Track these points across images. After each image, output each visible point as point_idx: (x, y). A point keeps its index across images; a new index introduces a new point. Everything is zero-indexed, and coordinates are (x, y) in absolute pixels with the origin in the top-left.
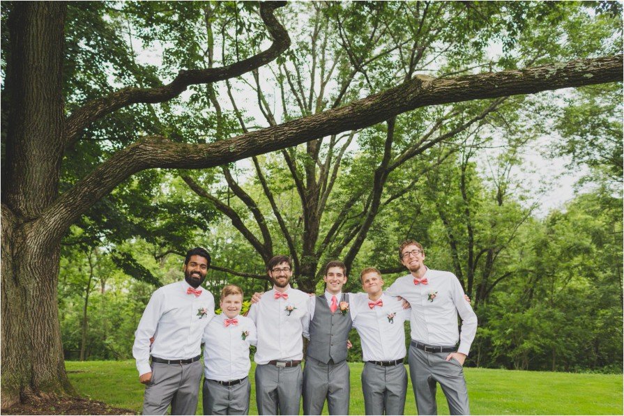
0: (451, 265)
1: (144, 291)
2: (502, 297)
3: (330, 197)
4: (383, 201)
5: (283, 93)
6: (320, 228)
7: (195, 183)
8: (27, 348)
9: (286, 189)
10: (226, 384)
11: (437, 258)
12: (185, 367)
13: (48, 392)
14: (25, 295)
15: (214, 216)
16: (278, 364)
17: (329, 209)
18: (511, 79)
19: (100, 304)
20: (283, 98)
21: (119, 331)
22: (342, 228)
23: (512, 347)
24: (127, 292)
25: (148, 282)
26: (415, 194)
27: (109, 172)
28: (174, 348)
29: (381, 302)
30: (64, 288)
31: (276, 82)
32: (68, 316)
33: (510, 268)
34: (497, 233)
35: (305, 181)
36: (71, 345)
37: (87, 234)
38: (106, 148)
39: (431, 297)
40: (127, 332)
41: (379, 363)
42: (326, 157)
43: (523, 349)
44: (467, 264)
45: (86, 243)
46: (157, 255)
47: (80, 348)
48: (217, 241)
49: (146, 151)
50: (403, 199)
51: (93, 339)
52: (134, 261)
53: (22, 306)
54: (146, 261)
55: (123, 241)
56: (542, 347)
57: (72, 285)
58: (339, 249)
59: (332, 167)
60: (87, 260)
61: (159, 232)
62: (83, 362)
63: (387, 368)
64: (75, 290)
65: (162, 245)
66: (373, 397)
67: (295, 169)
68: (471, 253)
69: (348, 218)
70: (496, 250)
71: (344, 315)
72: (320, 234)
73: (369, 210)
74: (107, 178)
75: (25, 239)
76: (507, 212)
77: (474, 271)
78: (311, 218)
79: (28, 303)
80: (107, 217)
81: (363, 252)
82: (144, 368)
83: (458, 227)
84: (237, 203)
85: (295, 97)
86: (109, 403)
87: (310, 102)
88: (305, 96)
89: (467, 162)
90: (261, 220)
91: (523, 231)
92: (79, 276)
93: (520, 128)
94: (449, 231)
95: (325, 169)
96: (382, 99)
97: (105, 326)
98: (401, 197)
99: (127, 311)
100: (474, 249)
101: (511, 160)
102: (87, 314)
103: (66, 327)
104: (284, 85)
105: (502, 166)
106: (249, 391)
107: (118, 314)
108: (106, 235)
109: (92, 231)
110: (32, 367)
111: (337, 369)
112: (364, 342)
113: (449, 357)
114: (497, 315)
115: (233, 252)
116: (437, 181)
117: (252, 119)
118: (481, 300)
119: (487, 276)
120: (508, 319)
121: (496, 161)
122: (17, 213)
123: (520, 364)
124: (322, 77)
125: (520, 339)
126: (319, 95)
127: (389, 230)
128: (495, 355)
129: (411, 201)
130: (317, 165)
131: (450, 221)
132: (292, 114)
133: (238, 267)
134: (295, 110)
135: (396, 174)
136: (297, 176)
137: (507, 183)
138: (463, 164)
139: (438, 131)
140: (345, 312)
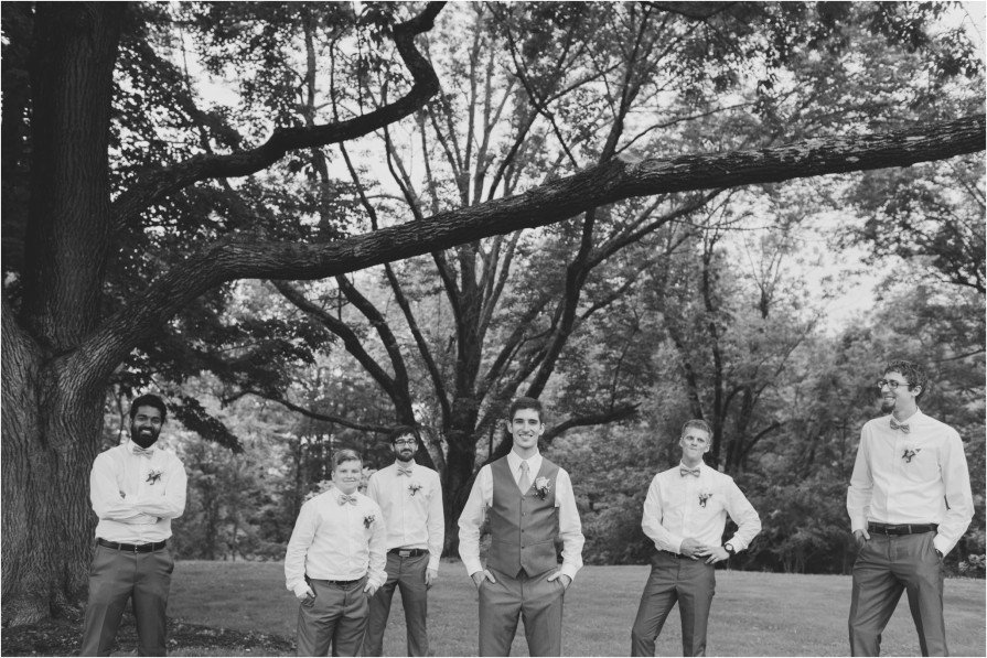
0: (687, 412)
2: (768, 461)
3: (498, 305)
4: (580, 312)
5: (424, 141)
6: (483, 352)
8: (59, 538)
9: (429, 293)
11: (666, 401)
14: (57, 460)
16: (402, 553)
17: (496, 324)
18: (747, 162)
20: (424, 149)
22: (518, 355)
23: (780, 538)
26: (630, 300)
33: (780, 416)
34: (757, 363)
35: (459, 282)
42: (492, 242)
43: (797, 542)
44: (712, 410)
48: (319, 373)
49: (233, 254)
50: (611, 308)
53: (51, 477)
55: (184, 379)
56: (826, 539)
58: (512, 388)
59: (502, 256)
61: (238, 365)
67: (444, 262)
68: (719, 392)
69: (525, 340)
70: (757, 389)
71: (541, 498)
72: (483, 361)
73: (559, 325)
75: (56, 381)
76: (775, 328)
77: (723, 420)
78: (468, 338)
79: (61, 475)
81: (551, 391)
83: (699, 351)
84: (351, 315)
85: (443, 149)
87: (468, 156)
88: (460, 146)
89: (711, 250)
90: (390, 341)
91: (799, 359)
94: (685, 359)
95: (490, 260)
98: (608, 306)
100: (724, 385)
101: (780, 245)
104: (426, 129)
105: (768, 254)
110: (66, 565)
114: (757, 489)
115: (344, 390)
116: (665, 280)
117: (377, 183)
118: (733, 465)
119: (744, 428)
120: (774, 495)
121: (758, 247)
122: (43, 343)
123: (793, 563)
124: (487, 117)
125: (791, 526)
126: (481, 145)
127: (589, 358)
128: (754, 551)
129: (624, 312)
130: (478, 256)
131: (685, 343)
132: (439, 177)
133: (351, 414)
134: (443, 169)
135: (601, 271)
136: (447, 273)
137: (775, 281)
138: (706, 252)
139: (668, 201)
140: (543, 494)
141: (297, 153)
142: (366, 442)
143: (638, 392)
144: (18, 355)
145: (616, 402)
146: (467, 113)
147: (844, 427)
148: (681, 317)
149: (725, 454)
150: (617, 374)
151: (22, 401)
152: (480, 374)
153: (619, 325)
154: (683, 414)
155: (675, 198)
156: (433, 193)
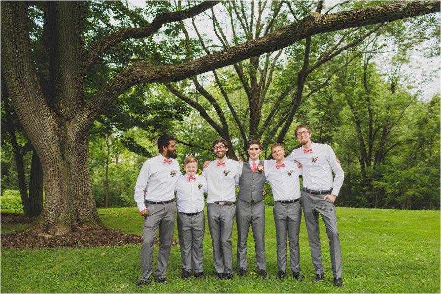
0: (356, 138)
2: (395, 159)
3: (268, 93)
4: (305, 94)
5: (232, 20)
6: (262, 115)
7: (173, 88)
8: (73, 199)
9: (236, 89)
10: (190, 215)
11: (346, 134)
12: (166, 205)
13: (88, 225)
14: (69, 166)
15: (185, 111)
16: (220, 203)
17: (267, 102)
18: (375, 12)
19: (116, 171)
20: (232, 23)
21: (129, 189)
22: (277, 115)
23: (400, 194)
24: (133, 163)
26: (328, 88)
27: (115, 87)
28: (158, 195)
29: (284, 164)
30: (92, 162)
31: (227, 12)
32: (96, 180)
33: (400, 138)
34: (389, 114)
35: (249, 83)
36: (99, 199)
37: (104, 126)
38: (112, 67)
39: (314, 160)
41: (283, 202)
42: (264, 64)
43: (408, 195)
44: (368, 137)
45: (104, 132)
46: (151, 138)
47: (105, 201)
48: (192, 127)
49: (137, 72)
50: (320, 92)
51: (113, 195)
52: (135, 142)
53: (68, 173)
54: (144, 142)
55: (127, 130)
56: (422, 194)
57: (97, 159)
58: (275, 130)
59: (269, 71)
60: (106, 142)
61: (150, 123)
62: (107, 209)
63: (288, 205)
64: (99, 163)
65: (153, 132)
66: (280, 222)
67: (242, 74)
68: (371, 129)
69: (280, 108)
70: (390, 126)
71: (260, 174)
72: (262, 119)
73: (295, 101)
75: (66, 131)
76: (398, 98)
77: (373, 141)
78: (254, 109)
79: (72, 171)
80: (116, 114)
82: (142, 207)
83: (361, 110)
84: (203, 101)
85: (240, 23)
86: (125, 231)
87: (251, 26)
88: (248, 21)
89: (367, 63)
90: (220, 112)
91: (410, 112)
92: (101, 153)
93: (407, 36)
94: (355, 114)
95: (263, 73)
96: (288, 30)
97: (120, 186)
98: (318, 91)
99: (134, 176)
100: (373, 126)
101: (401, 59)
102: (108, 178)
103: (95, 188)
104: (232, 14)
105: (395, 64)
106: (204, 219)
107: (128, 178)
108: (116, 126)
109: (107, 124)
110: (77, 210)
111: (256, 206)
112: (274, 190)
113: (325, 197)
114: (389, 172)
115: (203, 133)
116: (345, 78)
117: (211, 40)
118: (378, 162)
119: (383, 145)
120: (397, 175)
121: (390, 61)
122: (60, 115)
123: (406, 205)
124: (260, 6)
125: (405, 189)
126: (257, 19)
127: (309, 115)
128: (388, 200)
129: (326, 94)
130: (258, 71)
131: (355, 107)
132: (239, 36)
133: (206, 144)
134: (240, 32)
135: (314, 75)
136: (244, 79)
137: (398, 77)
138: (365, 64)
139: (345, 41)
140: (261, 172)
141: (168, 26)
143: (332, 130)
144: (50, 121)
145: (323, 135)
146: (251, 5)
147: (431, 143)
148: (353, 95)
149: (374, 157)
150: (322, 122)
151: (53, 140)
152: (259, 126)
153: (323, 100)
154: (355, 140)
155: (349, 39)
156: (236, 43)
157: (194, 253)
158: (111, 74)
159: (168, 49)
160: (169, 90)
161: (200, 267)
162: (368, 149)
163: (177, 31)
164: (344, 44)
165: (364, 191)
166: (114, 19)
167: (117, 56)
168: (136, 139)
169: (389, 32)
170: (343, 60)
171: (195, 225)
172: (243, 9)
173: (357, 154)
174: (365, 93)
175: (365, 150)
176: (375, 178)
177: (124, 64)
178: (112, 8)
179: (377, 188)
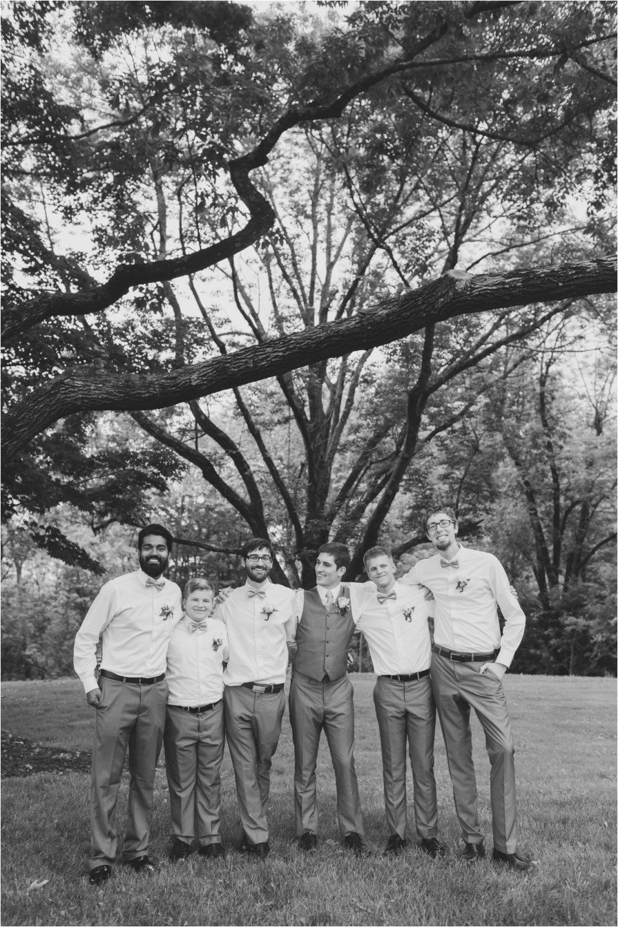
0: (528, 526)
1: (78, 576)
2: (606, 570)
3: (345, 431)
4: (422, 435)
5: (270, 280)
6: (333, 476)
7: (146, 418)
9: (279, 422)
10: (194, 711)
11: (508, 517)
12: (145, 688)
15: (175, 469)
16: (255, 688)
17: (344, 449)
18: (581, 273)
19: (15, 598)
20: (271, 287)
21: (44, 636)
22: (365, 478)
24: (54, 579)
25: (84, 567)
26: (470, 423)
27: (24, 418)
29: (394, 594)
31: (261, 264)
34: (593, 477)
35: (307, 410)
38: (17, 374)
39: (460, 586)
40: (56, 637)
41: (395, 677)
42: (337, 372)
44: (551, 524)
46: (95, 526)
48: (183, 501)
49: (74, 387)
50: (453, 431)
52: (63, 538)
54: (79, 533)
55: (46, 509)
58: (361, 509)
59: (347, 386)
61: (96, 494)
63: (407, 684)
65: (102, 514)
66: (389, 722)
67: (292, 391)
68: (557, 507)
69: (372, 463)
70: (594, 502)
71: (343, 615)
72: (334, 485)
73: (402, 448)
74: (21, 427)
76: (610, 445)
77: (562, 533)
78: (317, 464)
80: (22, 476)
81: (397, 511)
83: (537, 469)
84: (208, 446)
85: (288, 286)
86: (36, 740)
87: (312, 291)
88: (304, 284)
89: (547, 372)
90: (245, 469)
94: (524, 476)
95: (336, 390)
96: (402, 306)
97: (23, 629)
98: (449, 429)
99: (55, 607)
100: (562, 499)
101: (613, 367)
104: (272, 268)
105: (601, 376)
107: (42, 612)
108: (22, 503)
111: (334, 688)
113: (483, 668)
114: (597, 598)
115: (206, 515)
116: (503, 401)
117: (227, 321)
118: (573, 576)
119: (582, 540)
120: (614, 603)
121: (592, 369)
124: (329, 254)
126: (323, 281)
127: (432, 478)
128: (596, 656)
129: (465, 434)
130: (324, 385)
131: (524, 461)
132: (285, 313)
133: (214, 538)
134: (289, 305)
135: (441, 396)
136: (295, 402)
137: (609, 401)
138: (542, 375)
139: (504, 327)
140: (345, 611)
141: (141, 289)
142: (229, 563)
143: (480, 510)
146: (310, 251)
148: (518, 436)
149: (564, 566)
150: (459, 492)
152: (328, 500)
153: (460, 447)
154: (524, 529)
155: (510, 323)
156: (280, 328)
157: (201, 799)
158: (12, 389)
159: (140, 338)
160: (136, 423)
161: (215, 831)
162: (551, 548)
163: (161, 302)
164: (501, 334)
165: (548, 638)
166: (22, 273)
167: (27, 351)
168: (64, 528)
169: (588, 310)
170: (498, 366)
171: (205, 733)
172: (293, 258)
173: (530, 559)
174: (545, 434)
175: (545, 551)
176: (568, 609)
177: (43, 369)
178: (20, 251)
179: (573, 630)
